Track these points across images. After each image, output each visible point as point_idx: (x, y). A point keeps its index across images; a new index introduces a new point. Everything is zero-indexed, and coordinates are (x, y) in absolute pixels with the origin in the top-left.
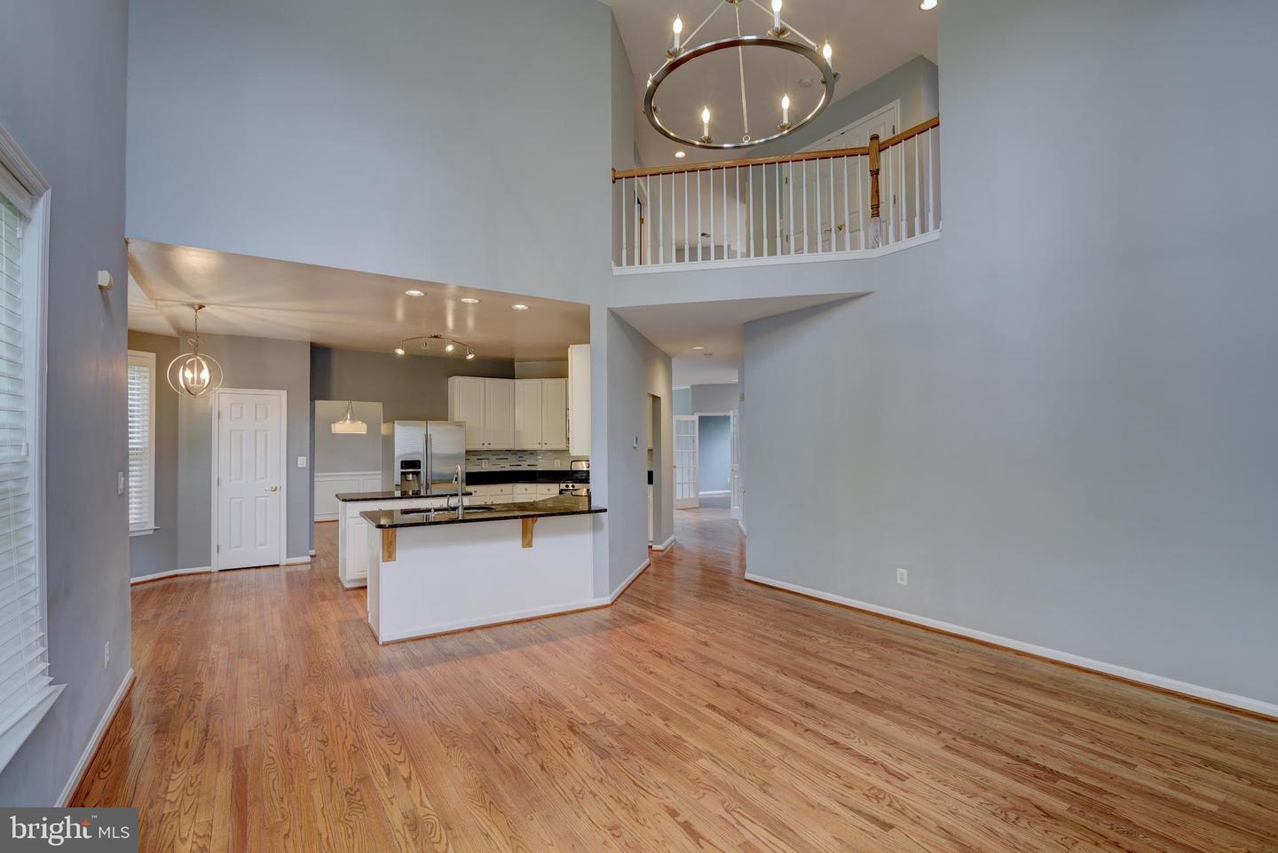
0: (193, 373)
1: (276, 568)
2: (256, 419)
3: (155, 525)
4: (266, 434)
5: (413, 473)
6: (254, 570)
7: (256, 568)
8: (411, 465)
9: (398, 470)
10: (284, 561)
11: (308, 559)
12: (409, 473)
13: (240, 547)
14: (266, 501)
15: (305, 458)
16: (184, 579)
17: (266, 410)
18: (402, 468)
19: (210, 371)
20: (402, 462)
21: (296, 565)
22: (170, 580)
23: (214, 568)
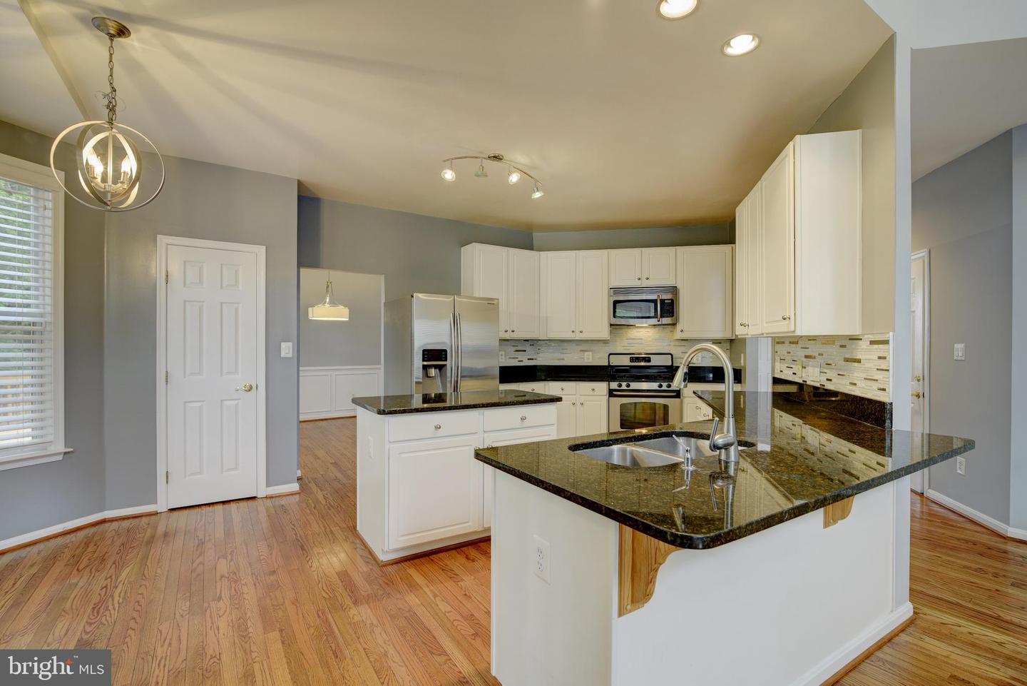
0: (106, 164)
1: (250, 502)
2: (222, 286)
3: (66, 446)
4: (236, 310)
5: (436, 367)
6: (220, 507)
7: (224, 502)
8: (435, 356)
9: (418, 362)
10: (263, 491)
11: (295, 487)
12: (430, 366)
13: (200, 473)
14: (236, 406)
15: (290, 344)
16: (115, 525)
17: (237, 272)
18: (423, 360)
19: (139, 160)
20: (424, 351)
21: (280, 496)
22: (93, 530)
23: (161, 506)
